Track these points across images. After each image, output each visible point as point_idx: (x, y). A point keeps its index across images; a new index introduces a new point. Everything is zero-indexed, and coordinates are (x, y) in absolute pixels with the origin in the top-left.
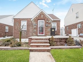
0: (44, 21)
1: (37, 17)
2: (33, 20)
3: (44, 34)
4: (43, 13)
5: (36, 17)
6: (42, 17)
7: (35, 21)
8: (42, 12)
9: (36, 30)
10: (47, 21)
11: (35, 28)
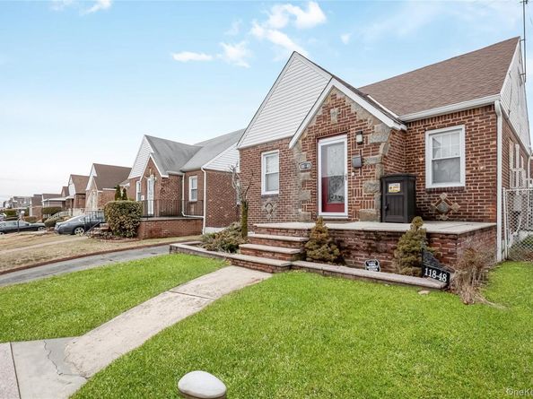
0: (343, 138)
1: (314, 124)
2: (297, 142)
3: (345, 214)
4: (338, 97)
5: (309, 128)
6: (334, 119)
7: (304, 145)
8: (334, 92)
9: (307, 194)
10: (359, 138)
11: (304, 183)
